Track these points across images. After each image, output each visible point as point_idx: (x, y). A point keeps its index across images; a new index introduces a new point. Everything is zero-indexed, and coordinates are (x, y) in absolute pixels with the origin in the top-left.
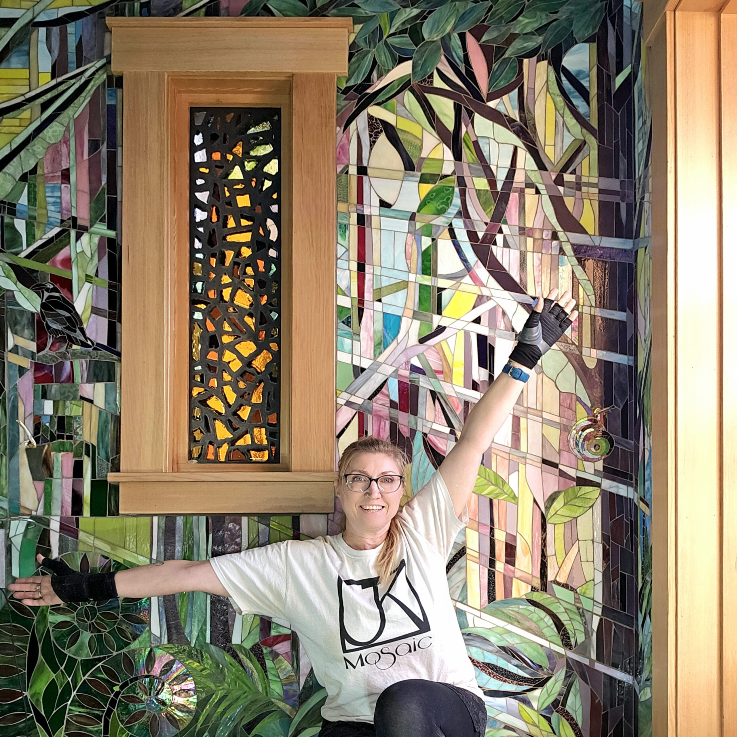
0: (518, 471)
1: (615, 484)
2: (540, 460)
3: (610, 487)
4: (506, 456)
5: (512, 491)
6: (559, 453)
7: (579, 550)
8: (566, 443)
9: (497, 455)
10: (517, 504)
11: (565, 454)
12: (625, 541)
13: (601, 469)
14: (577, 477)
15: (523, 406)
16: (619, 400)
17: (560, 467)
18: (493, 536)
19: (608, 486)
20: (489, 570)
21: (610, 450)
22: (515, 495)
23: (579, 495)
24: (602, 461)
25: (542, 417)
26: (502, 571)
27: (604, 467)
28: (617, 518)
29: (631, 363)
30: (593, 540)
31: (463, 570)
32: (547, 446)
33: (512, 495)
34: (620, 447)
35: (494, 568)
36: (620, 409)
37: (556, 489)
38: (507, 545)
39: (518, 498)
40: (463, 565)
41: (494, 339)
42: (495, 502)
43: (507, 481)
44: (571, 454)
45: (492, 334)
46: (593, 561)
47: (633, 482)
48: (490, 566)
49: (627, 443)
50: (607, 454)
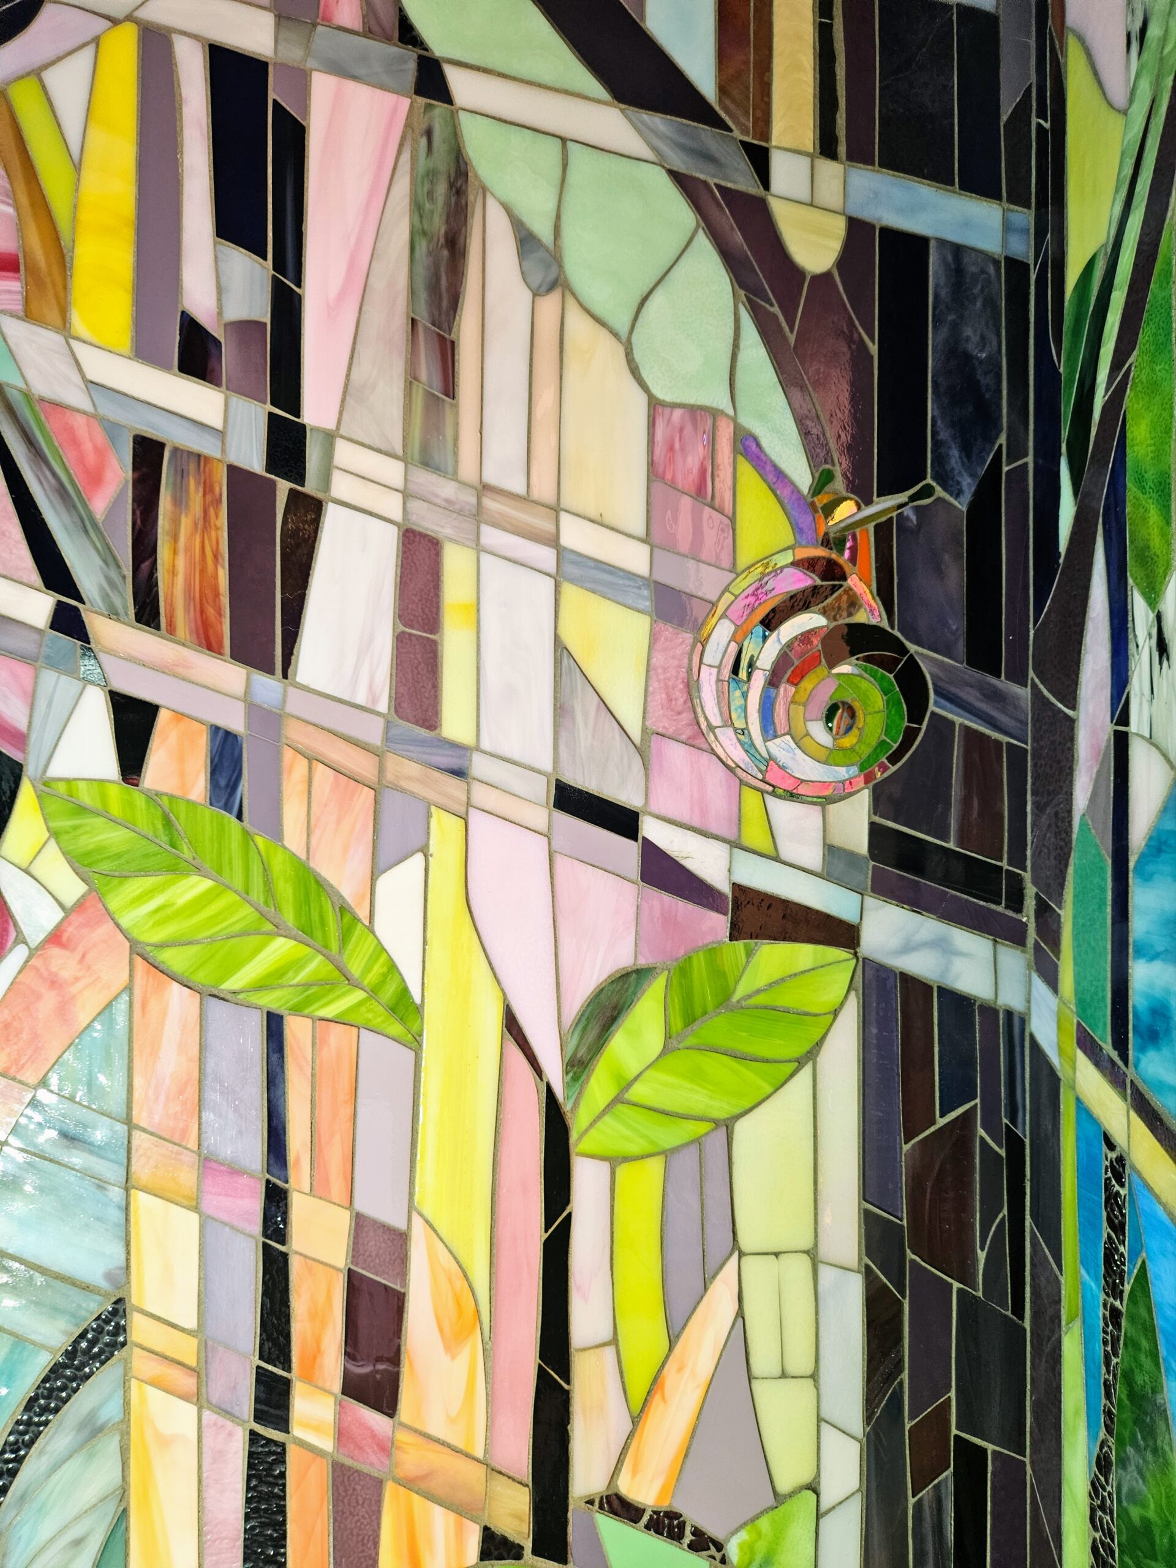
0: (425, 850)
1: (928, 926)
2: (543, 791)
3: (907, 948)
4: (362, 764)
5: (393, 967)
6: (642, 751)
7: (740, 1314)
8: (680, 697)
9: (312, 759)
10: (416, 1044)
11: (676, 755)
12: (982, 1256)
13: (860, 842)
14: (737, 888)
15: (454, 476)
16: (955, 453)
17: (650, 829)
18: (281, 1236)
19: (894, 942)
20: (254, 1437)
21: (910, 736)
22: (405, 991)
23: (740, 992)
24: (864, 797)
25: (553, 541)
26: (326, 1443)
27: (874, 829)
28: (941, 1122)
29: (1022, 248)
30: (813, 1254)
31: (111, 1445)
32: (583, 706)
33: (389, 992)
34: (959, 719)
35: (283, 1425)
36: (962, 505)
37: (623, 957)
38: (355, 1285)
39: (419, 1010)
40: (111, 1411)
41: (301, 81)
42: (296, 1030)
43: (363, 913)
44: (706, 757)
45: (293, 54)
46: (814, 1376)
47: (1028, 915)
48: (259, 1417)
49: (996, 697)
50: (894, 758)
